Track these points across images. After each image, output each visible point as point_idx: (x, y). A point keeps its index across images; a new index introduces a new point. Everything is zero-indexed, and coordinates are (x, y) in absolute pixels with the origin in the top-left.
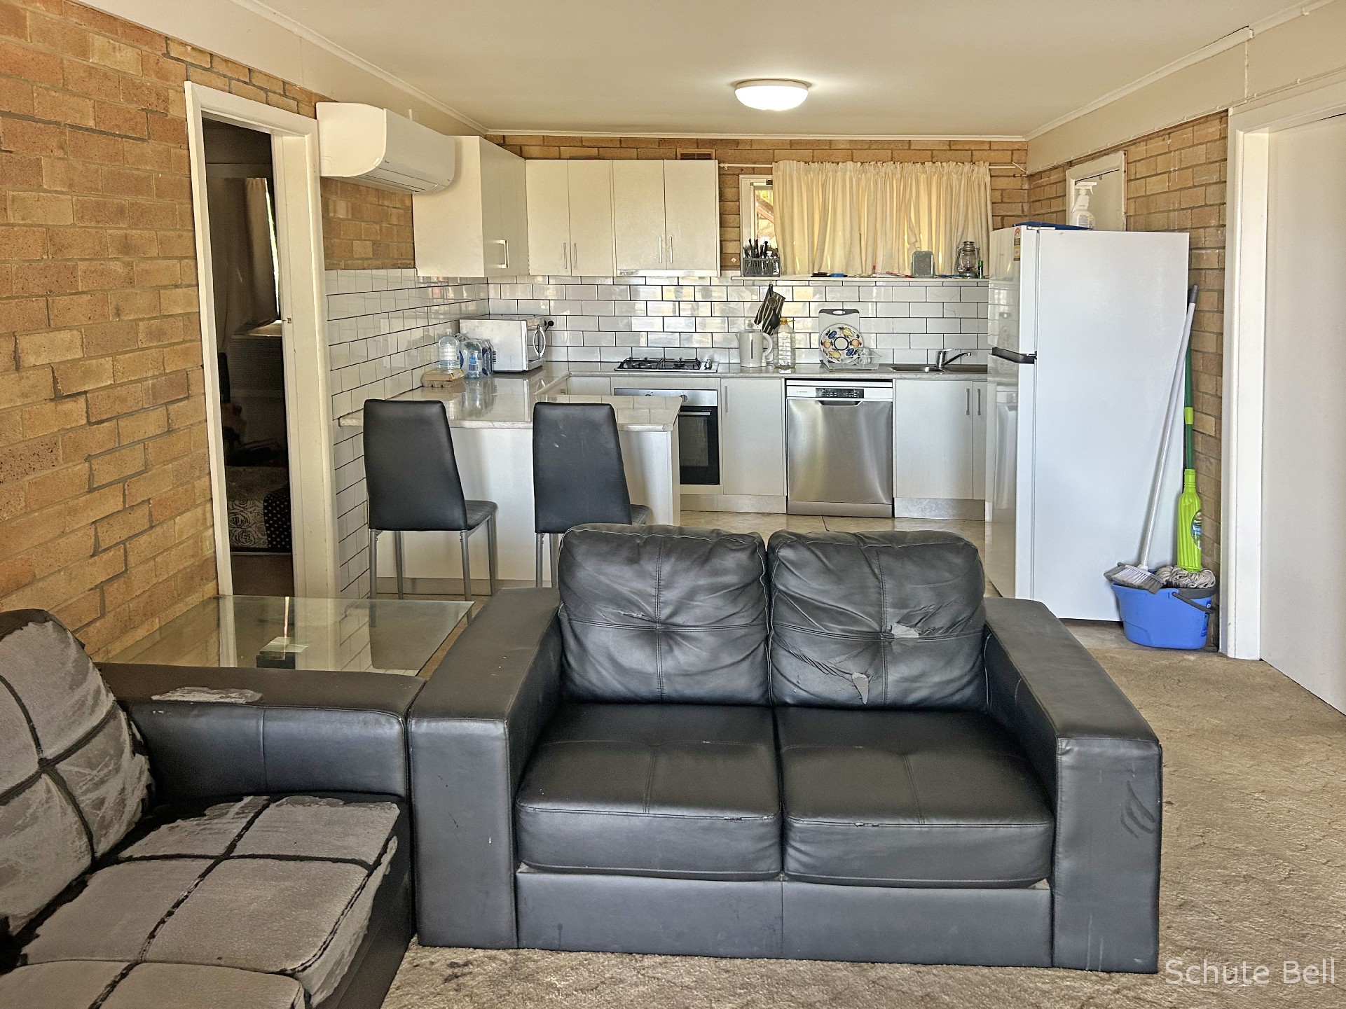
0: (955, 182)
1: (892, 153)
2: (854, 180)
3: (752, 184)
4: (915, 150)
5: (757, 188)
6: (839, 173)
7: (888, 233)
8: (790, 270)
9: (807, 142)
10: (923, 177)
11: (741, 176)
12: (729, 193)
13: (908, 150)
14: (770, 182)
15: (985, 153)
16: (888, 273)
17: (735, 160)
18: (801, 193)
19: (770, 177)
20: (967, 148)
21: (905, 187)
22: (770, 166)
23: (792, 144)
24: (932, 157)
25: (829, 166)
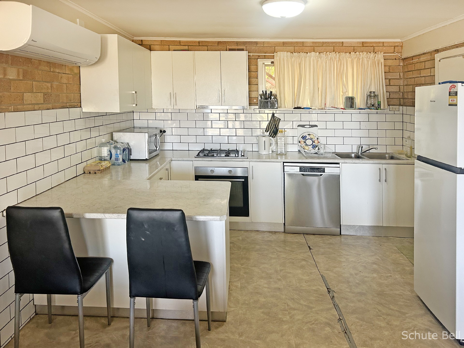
0: (366, 62)
1: (334, 48)
2: (315, 61)
3: (263, 64)
4: (345, 46)
5: (266, 65)
6: (308, 58)
7: (332, 87)
8: (283, 106)
9: (292, 43)
10: (349, 60)
11: (258, 60)
12: (253, 68)
13: (342, 46)
14: (272, 62)
15: (381, 48)
16: (332, 107)
17: (256, 52)
18: (289, 67)
19: (273, 60)
20: (372, 45)
21: (340, 64)
22: (273, 54)
23: (284, 43)
24: (354, 50)
25: (302, 54)
